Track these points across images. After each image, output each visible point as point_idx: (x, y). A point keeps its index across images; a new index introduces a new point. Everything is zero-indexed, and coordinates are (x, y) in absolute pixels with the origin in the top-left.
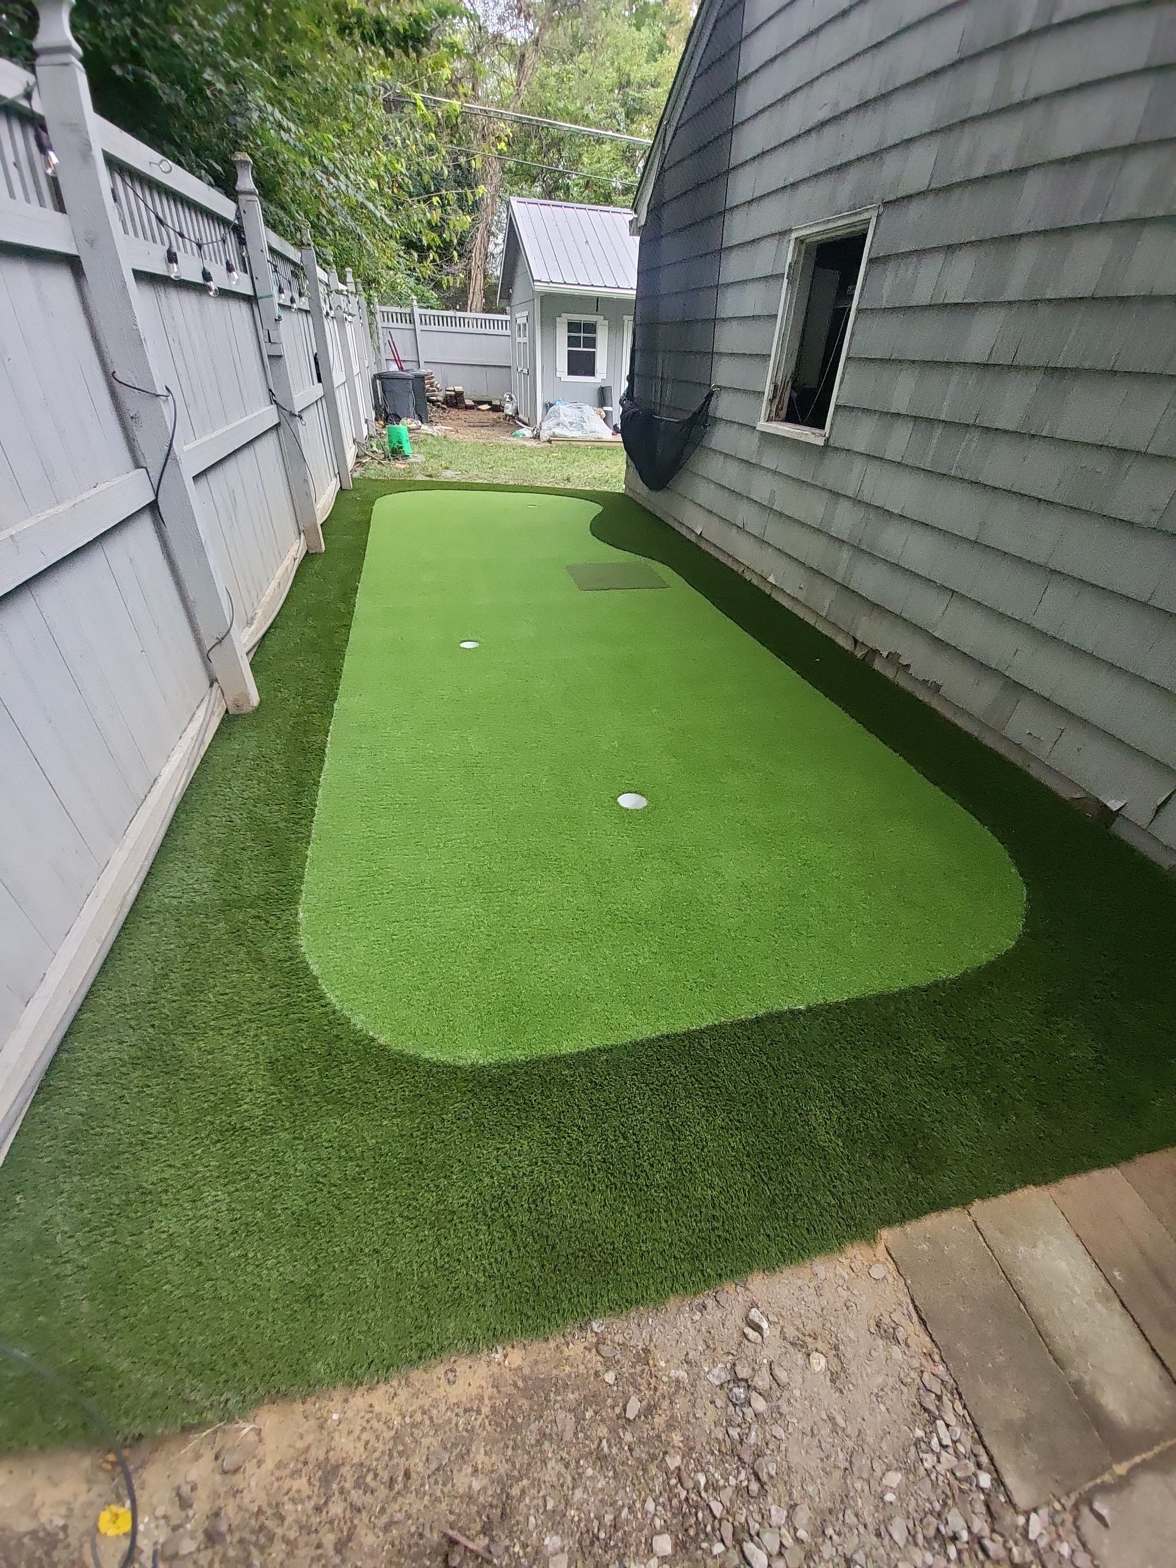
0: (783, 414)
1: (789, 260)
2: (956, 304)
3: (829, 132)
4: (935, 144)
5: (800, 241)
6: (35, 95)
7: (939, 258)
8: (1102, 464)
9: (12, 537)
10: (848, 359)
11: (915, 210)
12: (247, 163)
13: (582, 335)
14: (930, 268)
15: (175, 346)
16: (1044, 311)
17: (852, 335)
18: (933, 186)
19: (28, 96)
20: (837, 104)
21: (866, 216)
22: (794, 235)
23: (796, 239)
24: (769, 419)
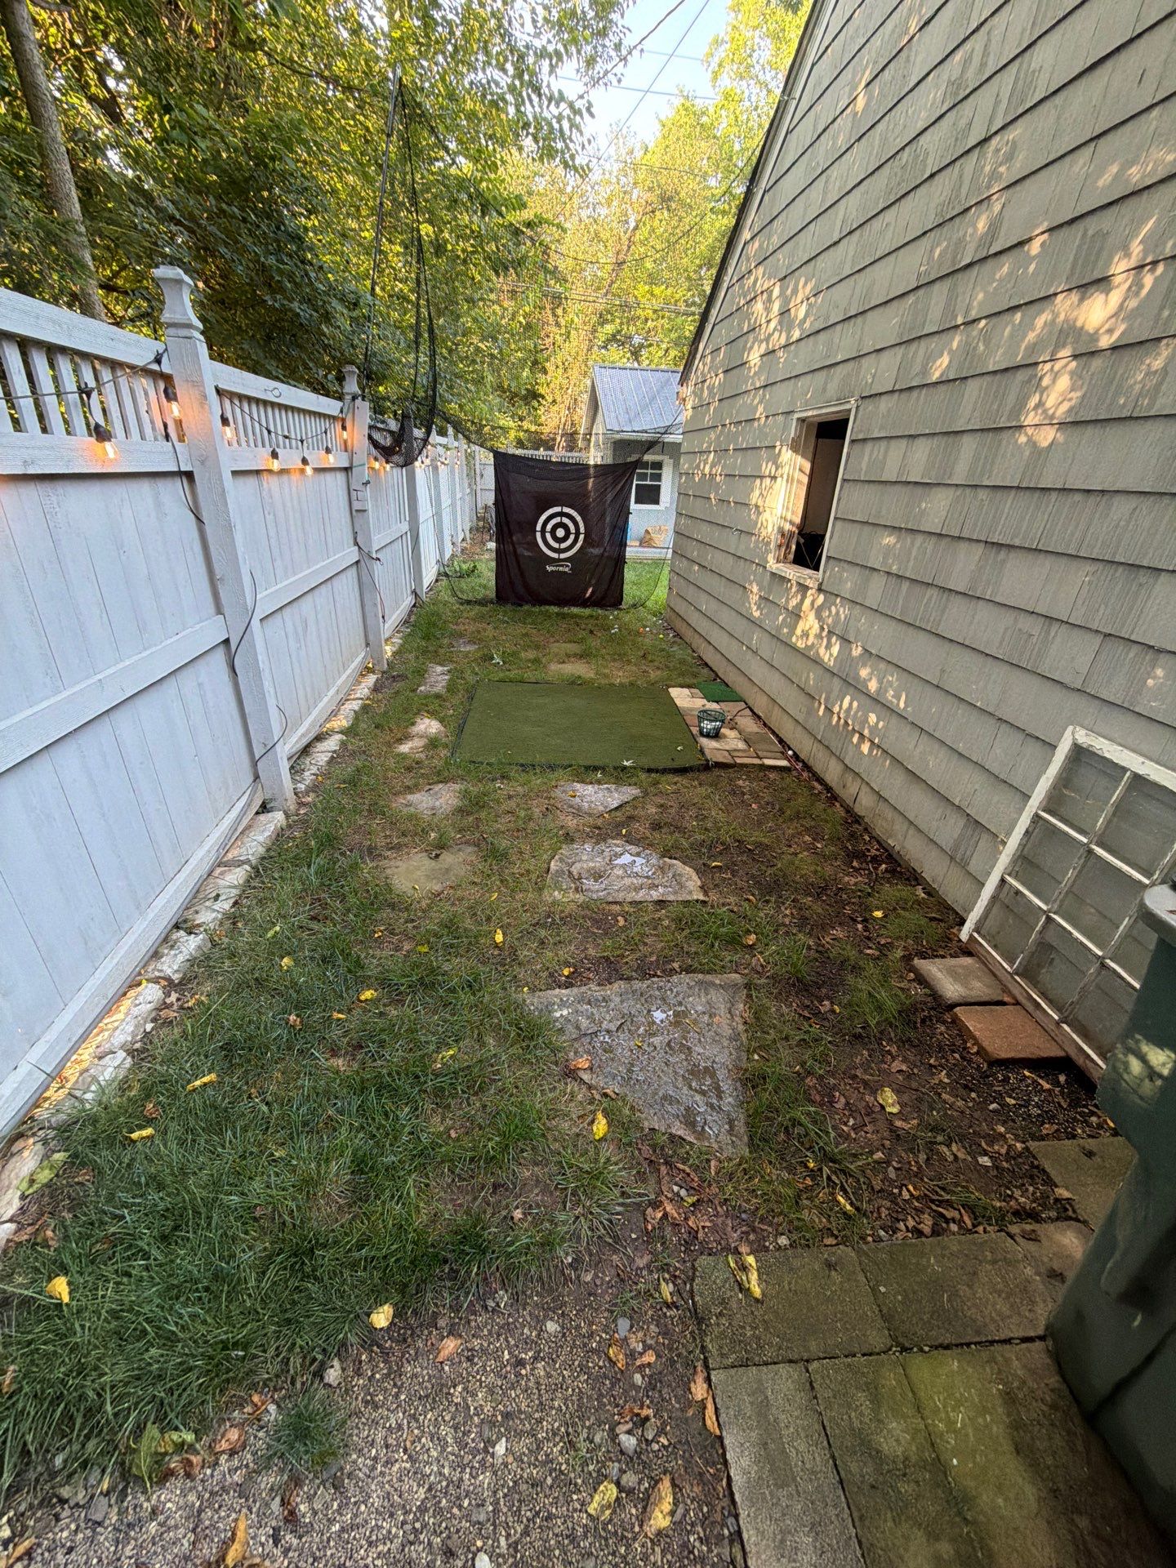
0: (791, 557)
1: (792, 435)
2: (916, 483)
3: (822, 336)
4: (900, 351)
5: (802, 420)
6: (165, 360)
7: (904, 442)
8: (1034, 626)
9: (100, 680)
10: (836, 518)
11: (884, 404)
12: (354, 372)
13: (649, 471)
14: (897, 449)
15: (270, 518)
16: (982, 494)
17: (839, 500)
18: (897, 387)
19: (158, 361)
20: (828, 318)
21: (847, 407)
22: (796, 416)
23: (798, 419)
24: (778, 561)
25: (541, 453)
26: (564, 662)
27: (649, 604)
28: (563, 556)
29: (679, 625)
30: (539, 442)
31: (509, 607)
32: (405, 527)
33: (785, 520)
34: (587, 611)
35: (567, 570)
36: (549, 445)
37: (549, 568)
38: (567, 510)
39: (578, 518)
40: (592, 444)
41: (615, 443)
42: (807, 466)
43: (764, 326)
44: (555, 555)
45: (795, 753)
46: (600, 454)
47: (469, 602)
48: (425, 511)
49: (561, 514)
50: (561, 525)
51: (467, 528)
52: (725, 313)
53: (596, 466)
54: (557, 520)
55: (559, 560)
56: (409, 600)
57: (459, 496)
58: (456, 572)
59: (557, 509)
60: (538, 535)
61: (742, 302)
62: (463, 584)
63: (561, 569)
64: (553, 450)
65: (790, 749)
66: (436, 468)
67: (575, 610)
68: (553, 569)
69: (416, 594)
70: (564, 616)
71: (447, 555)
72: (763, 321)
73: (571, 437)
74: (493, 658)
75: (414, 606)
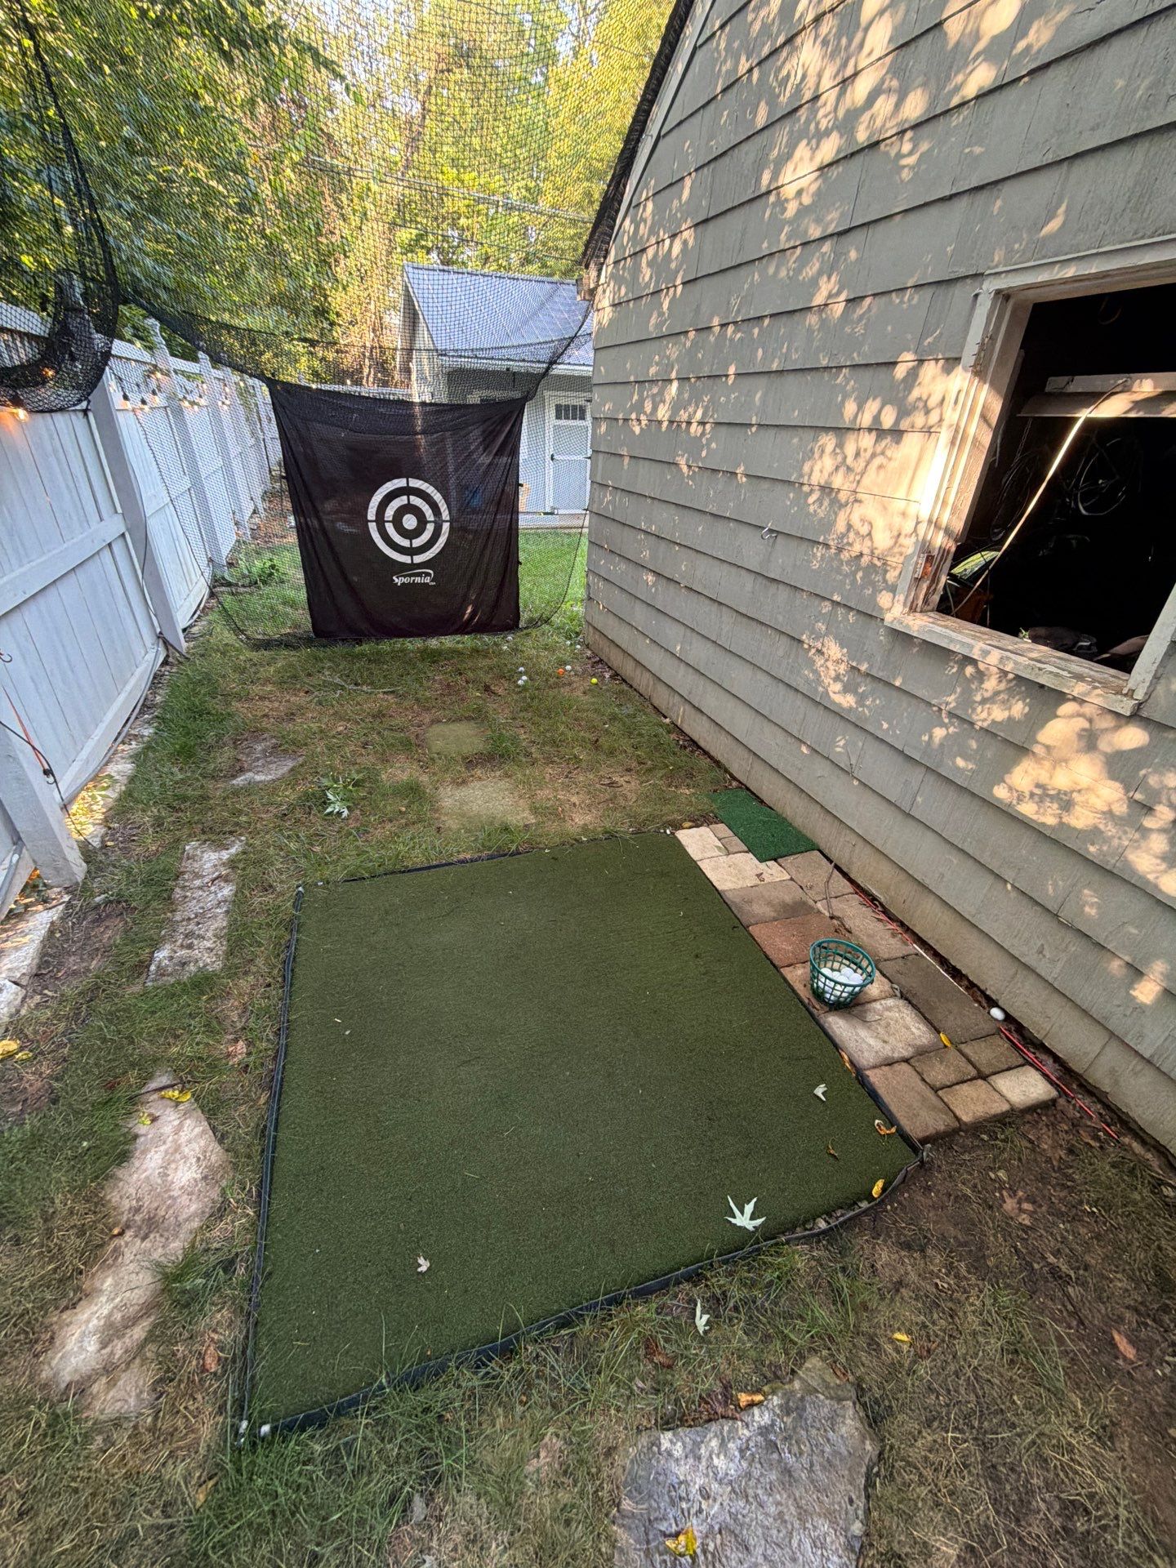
0: (936, 601)
5: (1003, 296)
23: (998, 292)
24: (912, 609)
25: (348, 387)
26: (464, 782)
27: (557, 620)
28: (418, 559)
29: (616, 659)
30: (340, 375)
31: (340, 649)
32: (114, 526)
33: (937, 526)
34: (467, 641)
35: (428, 580)
36: (356, 376)
37: (398, 581)
38: (415, 483)
39: (437, 497)
40: (414, 376)
41: (449, 374)
42: (996, 406)
43: (830, 97)
44: (406, 559)
45: (1008, 1018)
46: (427, 390)
47: (266, 644)
48: (152, 494)
49: (407, 491)
50: (409, 509)
51: (258, 492)
52: (689, 100)
53: (423, 404)
54: (402, 501)
55: (413, 566)
56: (150, 658)
57: (234, 450)
58: (244, 576)
59: (400, 483)
60: (373, 527)
61: (744, 66)
62: (256, 602)
63: (418, 580)
64: (361, 385)
65: (993, 1003)
66: (179, 412)
67: (448, 642)
68: (406, 580)
69: (166, 643)
70: (434, 657)
71: (225, 551)
72: (826, 83)
73: (382, 367)
74: (326, 803)
75: (165, 663)
